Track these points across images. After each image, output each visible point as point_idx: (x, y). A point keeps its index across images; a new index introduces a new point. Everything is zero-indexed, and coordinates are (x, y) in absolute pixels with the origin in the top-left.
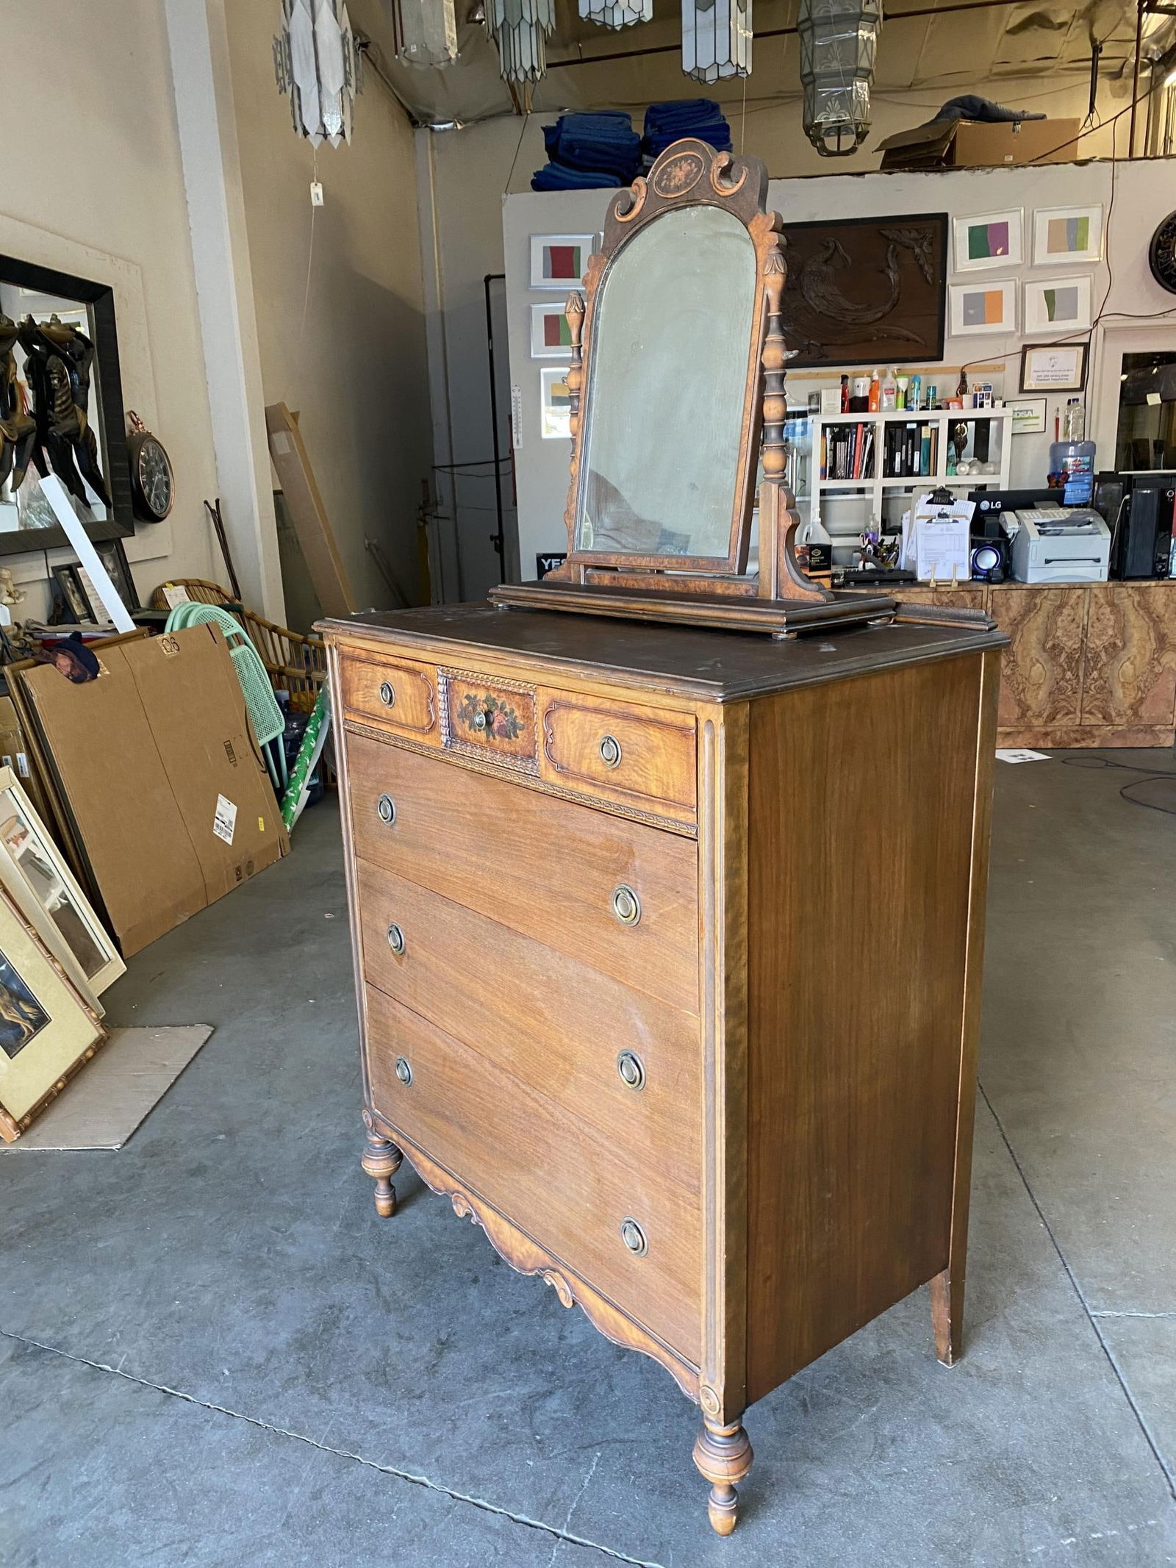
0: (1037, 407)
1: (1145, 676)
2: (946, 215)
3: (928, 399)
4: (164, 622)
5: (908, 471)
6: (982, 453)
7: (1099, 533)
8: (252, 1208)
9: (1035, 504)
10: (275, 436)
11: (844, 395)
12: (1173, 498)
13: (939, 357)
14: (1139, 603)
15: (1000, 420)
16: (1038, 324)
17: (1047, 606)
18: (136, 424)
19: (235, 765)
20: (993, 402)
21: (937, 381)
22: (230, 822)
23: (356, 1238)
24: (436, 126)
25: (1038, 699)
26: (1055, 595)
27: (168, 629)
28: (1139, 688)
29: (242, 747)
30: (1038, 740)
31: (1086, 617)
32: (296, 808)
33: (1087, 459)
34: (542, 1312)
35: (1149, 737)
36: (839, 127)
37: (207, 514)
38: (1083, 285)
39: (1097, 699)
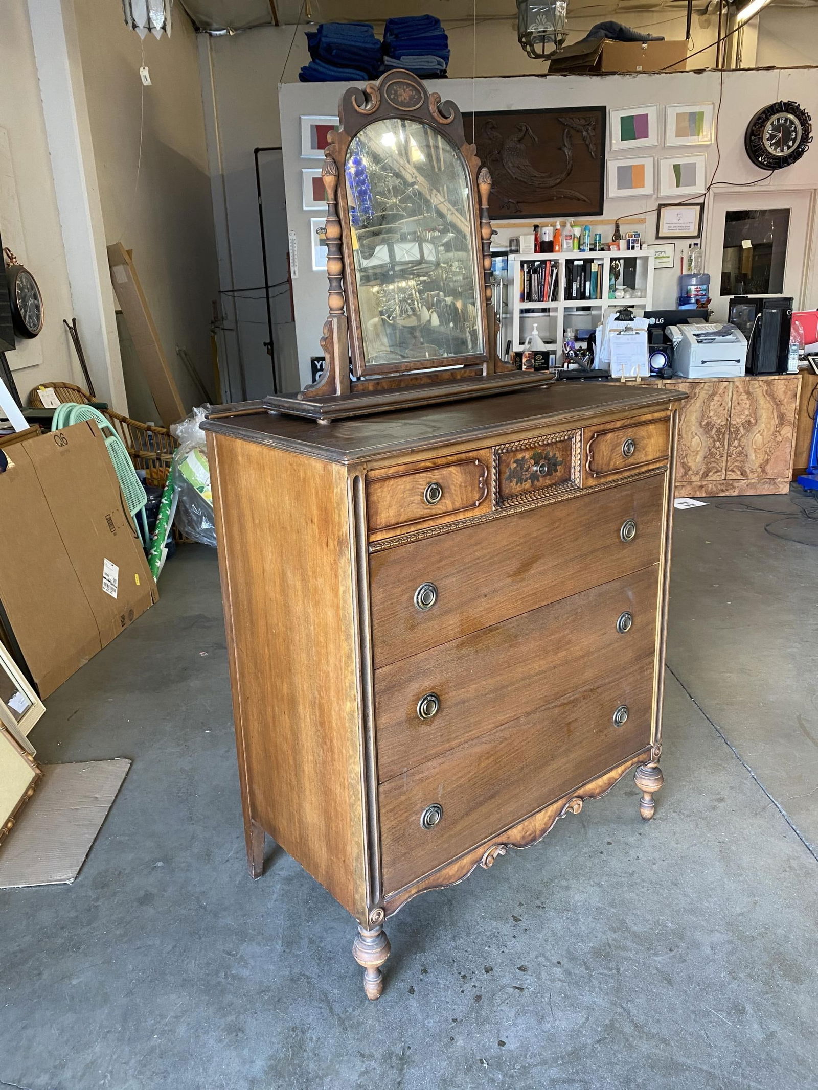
0: (668, 249)
1: (770, 444)
2: (605, 107)
3: (596, 243)
4: (50, 420)
5: (582, 296)
6: (630, 283)
7: (739, 341)
8: (200, 932)
9: (688, 320)
10: (115, 269)
11: (536, 239)
12: (791, 315)
13: (600, 213)
14: (767, 391)
15: (645, 259)
16: (669, 190)
17: (703, 394)
18: (12, 259)
19: (115, 534)
20: (641, 245)
21: (599, 230)
22: (115, 580)
23: (297, 956)
24: (214, 33)
25: (696, 462)
26: (709, 386)
27: (54, 428)
28: (766, 453)
29: (118, 519)
30: (696, 491)
31: (730, 403)
32: (159, 564)
33: (705, 287)
34: (477, 1020)
35: (771, 487)
36: (544, 36)
37: (66, 331)
38: (700, 162)
39: (737, 461)
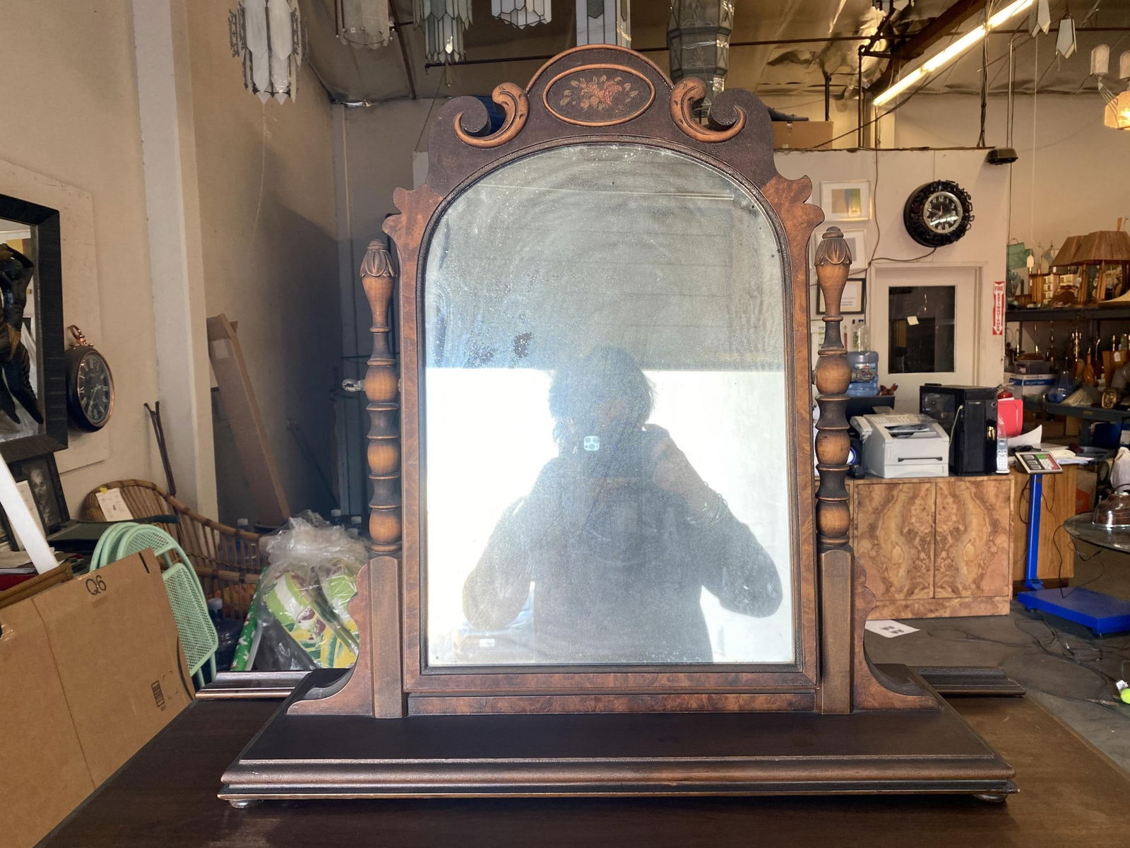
1: (983, 555)
7: (940, 437)
9: (876, 409)
10: (214, 343)
14: (975, 494)
17: (903, 497)
18: (77, 338)
19: (163, 710)
24: (349, 104)
25: (899, 577)
26: (909, 488)
27: (93, 565)
28: (980, 566)
29: (171, 684)
30: (900, 612)
31: (934, 507)
33: (874, 365)
35: (989, 607)
37: (146, 415)
38: (859, 237)
39: (947, 575)
